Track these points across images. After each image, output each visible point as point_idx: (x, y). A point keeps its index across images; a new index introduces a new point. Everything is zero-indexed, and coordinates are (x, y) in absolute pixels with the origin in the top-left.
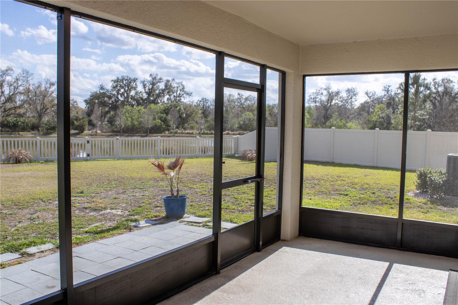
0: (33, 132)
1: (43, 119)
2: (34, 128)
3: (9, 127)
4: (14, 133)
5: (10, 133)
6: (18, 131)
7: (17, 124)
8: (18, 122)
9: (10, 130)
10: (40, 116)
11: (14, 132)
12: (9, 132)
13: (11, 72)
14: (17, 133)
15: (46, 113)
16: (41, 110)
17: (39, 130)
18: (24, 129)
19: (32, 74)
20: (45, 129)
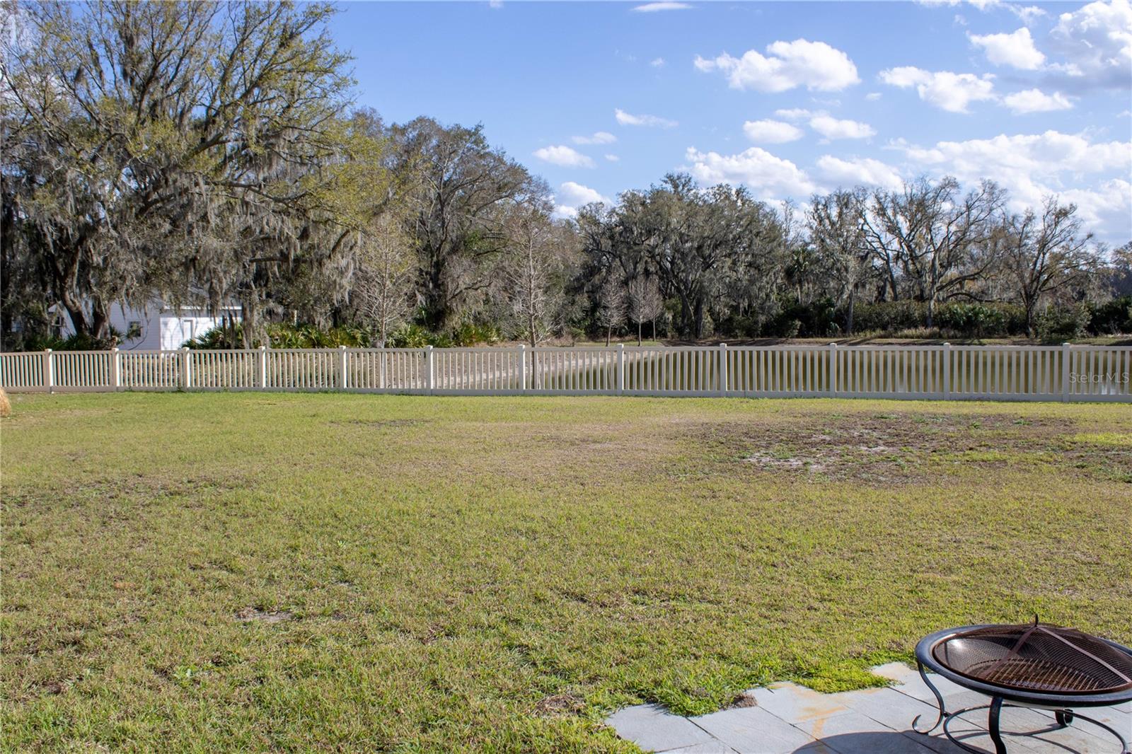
0: (1016, 339)
1: (1038, 304)
2: (1017, 327)
3: (956, 326)
4: (969, 342)
5: (959, 341)
6: (979, 337)
7: (976, 319)
8: (976, 314)
9: (959, 334)
10: (1030, 297)
11: (969, 337)
12: (956, 338)
13: (953, 191)
14: (976, 341)
15: (1044, 289)
16: (1032, 282)
17: (1027, 335)
18: (990, 333)
19: (1003, 191)
20: (1046, 331)
